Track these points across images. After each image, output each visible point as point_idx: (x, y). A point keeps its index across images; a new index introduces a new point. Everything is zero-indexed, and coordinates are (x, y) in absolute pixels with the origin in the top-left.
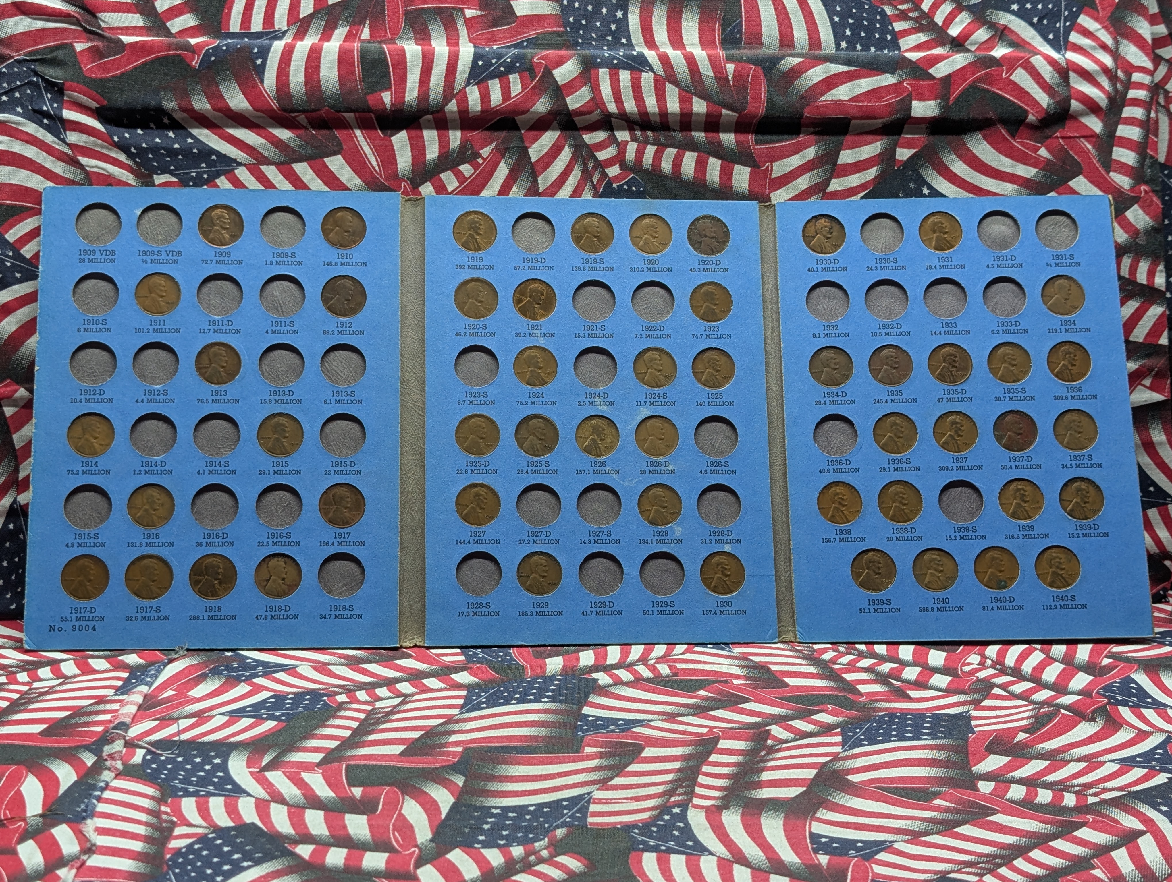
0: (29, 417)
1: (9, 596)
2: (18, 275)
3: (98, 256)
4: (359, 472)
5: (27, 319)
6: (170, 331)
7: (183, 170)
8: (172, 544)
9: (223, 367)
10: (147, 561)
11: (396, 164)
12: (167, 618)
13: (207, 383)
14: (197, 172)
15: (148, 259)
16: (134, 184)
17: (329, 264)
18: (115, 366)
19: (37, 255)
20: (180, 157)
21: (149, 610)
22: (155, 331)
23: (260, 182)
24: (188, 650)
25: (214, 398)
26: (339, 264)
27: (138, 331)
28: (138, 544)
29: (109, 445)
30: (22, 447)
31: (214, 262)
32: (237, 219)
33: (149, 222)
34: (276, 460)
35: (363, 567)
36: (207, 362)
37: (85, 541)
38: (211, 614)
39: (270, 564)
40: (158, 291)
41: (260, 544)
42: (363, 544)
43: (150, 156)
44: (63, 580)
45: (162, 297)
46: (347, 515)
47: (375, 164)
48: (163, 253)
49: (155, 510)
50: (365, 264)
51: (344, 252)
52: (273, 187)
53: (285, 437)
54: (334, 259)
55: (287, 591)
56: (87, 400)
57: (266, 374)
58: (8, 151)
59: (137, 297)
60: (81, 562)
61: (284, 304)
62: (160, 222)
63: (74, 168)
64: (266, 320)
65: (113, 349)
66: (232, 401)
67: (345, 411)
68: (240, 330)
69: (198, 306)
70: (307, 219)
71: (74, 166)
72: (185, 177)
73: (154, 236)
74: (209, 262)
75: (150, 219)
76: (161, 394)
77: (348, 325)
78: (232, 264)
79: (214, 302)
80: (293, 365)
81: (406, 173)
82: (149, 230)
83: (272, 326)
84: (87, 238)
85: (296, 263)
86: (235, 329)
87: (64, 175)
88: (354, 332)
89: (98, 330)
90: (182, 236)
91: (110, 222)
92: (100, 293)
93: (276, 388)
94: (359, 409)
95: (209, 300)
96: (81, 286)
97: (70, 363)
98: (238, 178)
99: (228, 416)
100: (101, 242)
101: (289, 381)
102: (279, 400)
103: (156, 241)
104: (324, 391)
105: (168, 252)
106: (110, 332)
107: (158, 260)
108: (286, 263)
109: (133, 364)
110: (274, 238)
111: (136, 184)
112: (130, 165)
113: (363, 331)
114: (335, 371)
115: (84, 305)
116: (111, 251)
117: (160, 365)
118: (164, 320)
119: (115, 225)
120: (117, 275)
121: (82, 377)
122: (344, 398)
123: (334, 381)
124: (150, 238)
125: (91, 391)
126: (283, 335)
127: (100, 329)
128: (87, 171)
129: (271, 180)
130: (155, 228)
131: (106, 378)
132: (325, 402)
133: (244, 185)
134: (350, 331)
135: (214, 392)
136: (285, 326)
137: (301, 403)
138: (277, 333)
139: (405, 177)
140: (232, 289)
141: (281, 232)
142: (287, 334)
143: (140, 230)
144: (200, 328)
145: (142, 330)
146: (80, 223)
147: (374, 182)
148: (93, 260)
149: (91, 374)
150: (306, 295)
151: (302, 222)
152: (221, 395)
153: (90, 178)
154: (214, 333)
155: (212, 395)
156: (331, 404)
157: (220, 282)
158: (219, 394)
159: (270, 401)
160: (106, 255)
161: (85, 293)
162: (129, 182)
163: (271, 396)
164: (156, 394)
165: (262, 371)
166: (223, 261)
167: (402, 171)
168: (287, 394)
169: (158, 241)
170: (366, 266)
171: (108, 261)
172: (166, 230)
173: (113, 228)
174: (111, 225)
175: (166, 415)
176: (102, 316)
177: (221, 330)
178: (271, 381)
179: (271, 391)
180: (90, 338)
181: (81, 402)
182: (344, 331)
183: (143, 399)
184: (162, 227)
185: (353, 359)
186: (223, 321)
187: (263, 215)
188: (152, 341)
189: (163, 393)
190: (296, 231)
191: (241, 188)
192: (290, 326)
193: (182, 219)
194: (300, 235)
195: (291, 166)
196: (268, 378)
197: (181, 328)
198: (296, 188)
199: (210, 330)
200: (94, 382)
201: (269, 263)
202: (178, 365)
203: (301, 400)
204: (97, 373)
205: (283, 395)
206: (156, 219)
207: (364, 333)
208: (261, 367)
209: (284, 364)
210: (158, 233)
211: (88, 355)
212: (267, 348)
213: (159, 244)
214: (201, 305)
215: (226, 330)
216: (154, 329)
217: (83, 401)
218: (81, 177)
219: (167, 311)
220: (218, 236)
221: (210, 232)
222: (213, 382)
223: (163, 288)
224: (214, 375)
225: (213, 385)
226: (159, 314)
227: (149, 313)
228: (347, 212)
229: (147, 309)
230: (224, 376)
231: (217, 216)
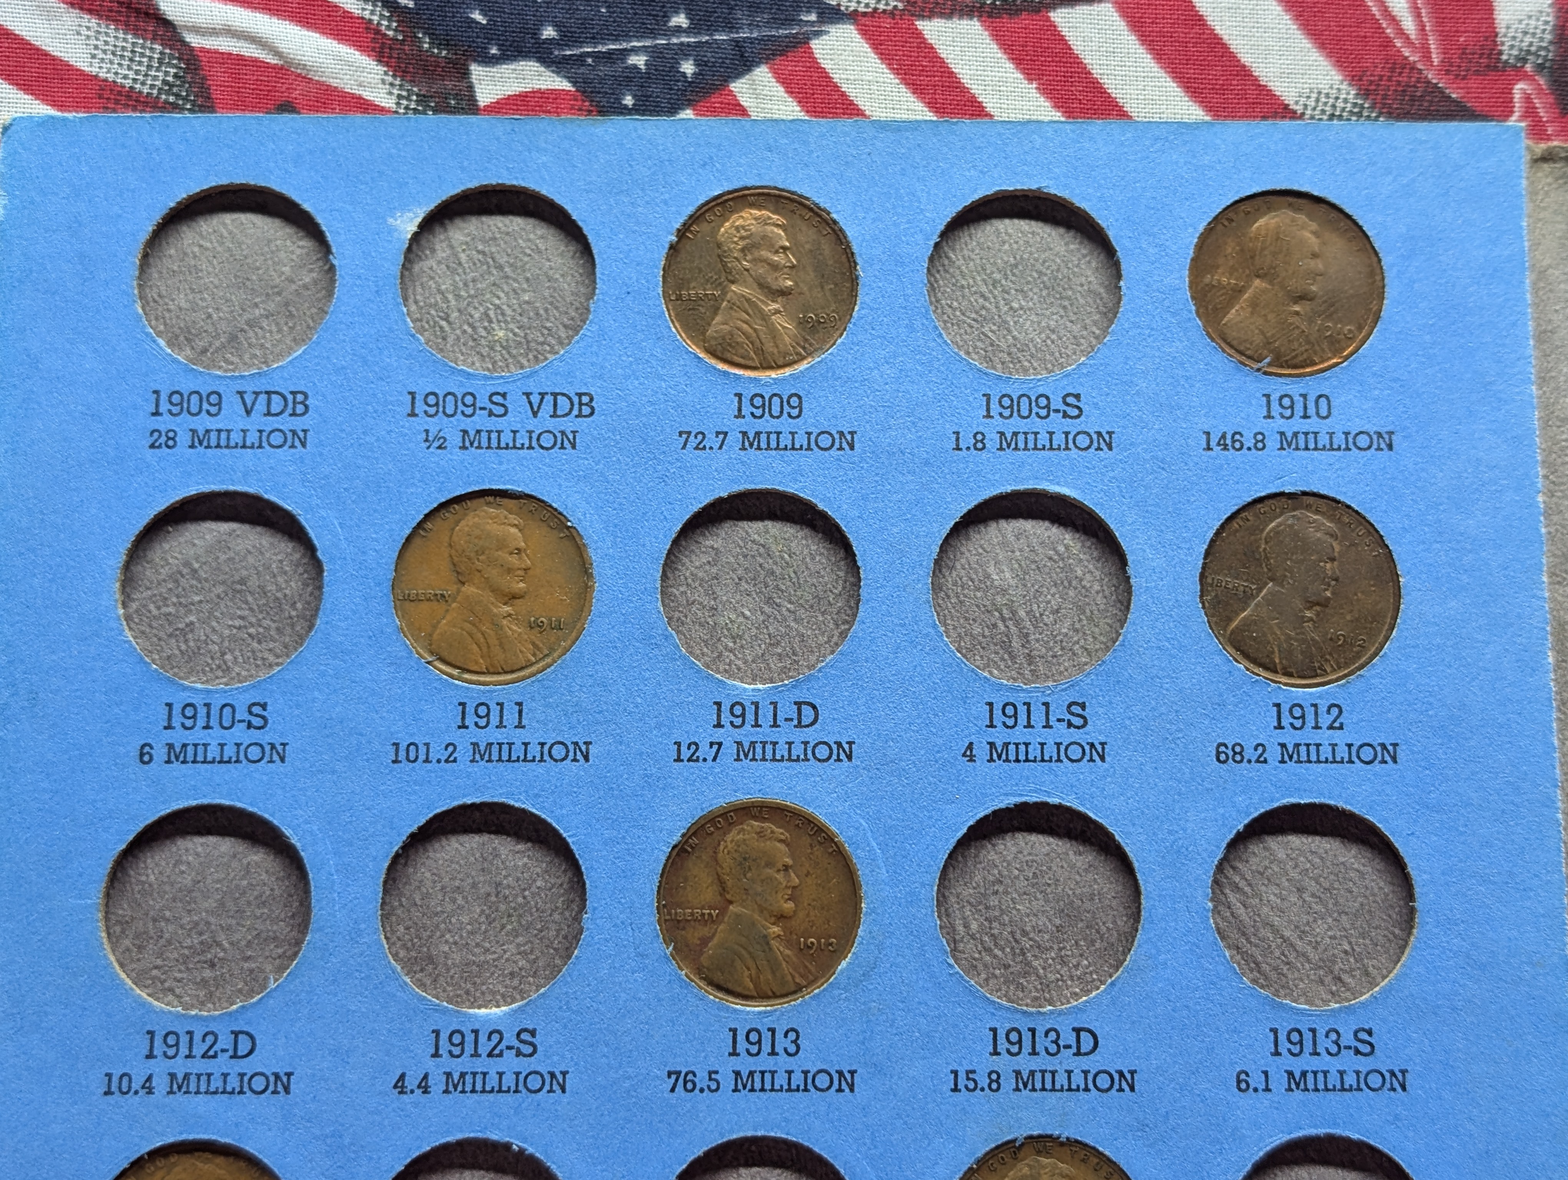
3: (232, 416)
6: (546, 752)
7: (594, 39)
9: (781, 918)
13: (713, 997)
14: (655, 53)
15: (452, 432)
16: (389, 102)
17: (1228, 442)
18: (302, 918)
22: (480, 753)
23: (918, 90)
25: (745, 1064)
26: (1273, 442)
27: (406, 754)
31: (734, 438)
32: (827, 248)
33: (454, 266)
36: (711, 896)
40: (493, 573)
45: (512, 597)
48: (517, 405)
50: (1385, 441)
51: (1294, 388)
52: (972, 107)
54: (1250, 418)
56: (178, 1084)
57: (969, 947)
59: (403, 598)
61: (1036, 621)
62: (500, 268)
63: (136, 35)
64: (964, 700)
65: (294, 840)
66: (822, 1081)
67: (1336, 1125)
68: (850, 743)
69: (667, 637)
70: (1127, 243)
71: (137, 31)
72: (604, 70)
73: (474, 328)
74: (712, 440)
75: (456, 255)
76: (509, 1048)
77: (1325, 720)
78: (809, 449)
79: (733, 616)
80: (1088, 905)
81: (1531, 44)
82: (453, 303)
83: (992, 726)
84: (187, 339)
85: (1087, 442)
86: (831, 740)
87: (94, 70)
88: (1354, 750)
89: (229, 751)
90: (595, 328)
91: (286, 269)
92: (243, 581)
93: (1018, 1016)
94: (1397, 1117)
95: (712, 608)
96: (159, 552)
97: (107, 905)
98: (825, 76)
99: (809, 1151)
100: (246, 357)
101: (1071, 978)
102: (1032, 1073)
103: (485, 351)
104: (1235, 1031)
105: (535, 399)
106: (282, 760)
107: (494, 436)
108: (1043, 439)
109: (383, 904)
110: (986, 330)
111: (398, 104)
112: (370, 21)
113: (1395, 745)
114: (1275, 931)
115: (170, 636)
116: (290, 397)
117: (503, 907)
118: (520, 704)
119: (307, 280)
120: (315, 501)
121: (156, 967)
122: (1324, 1062)
123: (1273, 975)
124: (458, 339)
125: (197, 1037)
126: (1039, 766)
127: (238, 745)
128: (192, 49)
129: (966, 81)
130: (479, 293)
131: (262, 971)
132: (1239, 1082)
133: (851, 103)
134: (1334, 746)
135: (741, 1038)
136: (1047, 726)
137: (1132, 1089)
138: (1012, 757)
139: (1525, 61)
140: (813, 559)
141: (1015, 305)
142: (1059, 760)
143: (416, 302)
144: (677, 736)
145: (422, 750)
146: (156, 275)
147: (1399, 83)
148: (213, 436)
149: (196, 953)
150: (1132, 581)
151: (1102, 256)
152: (773, 1053)
153: (204, 78)
154: (738, 759)
155: (734, 1053)
156: (1267, 1089)
157: (758, 525)
158: (766, 1047)
159: (995, 1081)
160: (269, 414)
161: (176, 581)
162: (367, 95)
163: (996, 1053)
164: (484, 1050)
165: (949, 931)
166: (773, 437)
167: (1514, 38)
168: (1068, 1047)
169: (492, 348)
170: (1390, 447)
171: (277, 439)
172: (528, 303)
173: (297, 293)
174: (292, 281)
175: (530, 1150)
176: (246, 690)
177: (769, 747)
178: (992, 982)
179: (994, 1030)
180: (194, 788)
181: (150, 1092)
182: (1308, 745)
183: (426, 1077)
184: (506, 288)
185: (1352, 874)
186: (775, 704)
187: (938, 232)
188: (469, 801)
189: (516, 1043)
190: (1082, 301)
191: (836, 115)
192: (1070, 725)
193: (595, 251)
194: (1097, 317)
195: (1048, 19)
196: (980, 967)
197: (592, 738)
198: (1070, 113)
199: (720, 744)
200: (211, 994)
201: (967, 440)
202: (582, 907)
203: (1132, 1073)
204: (224, 950)
205: (1053, 1048)
206: (483, 253)
207: (1401, 755)
208: (948, 915)
209: (1047, 901)
210: (491, 313)
211: (183, 868)
212: (971, 828)
213: (494, 363)
214: (678, 632)
215: (790, 744)
216: (475, 745)
217: (161, 1084)
218: (167, 73)
219: (532, 664)
220: (745, 326)
221: (716, 310)
222: (739, 990)
223: (514, 560)
224: (740, 957)
225: (738, 1006)
226: (495, 678)
227: (455, 672)
228: (1298, 210)
229: (445, 654)
230: (787, 959)
231: (742, 238)
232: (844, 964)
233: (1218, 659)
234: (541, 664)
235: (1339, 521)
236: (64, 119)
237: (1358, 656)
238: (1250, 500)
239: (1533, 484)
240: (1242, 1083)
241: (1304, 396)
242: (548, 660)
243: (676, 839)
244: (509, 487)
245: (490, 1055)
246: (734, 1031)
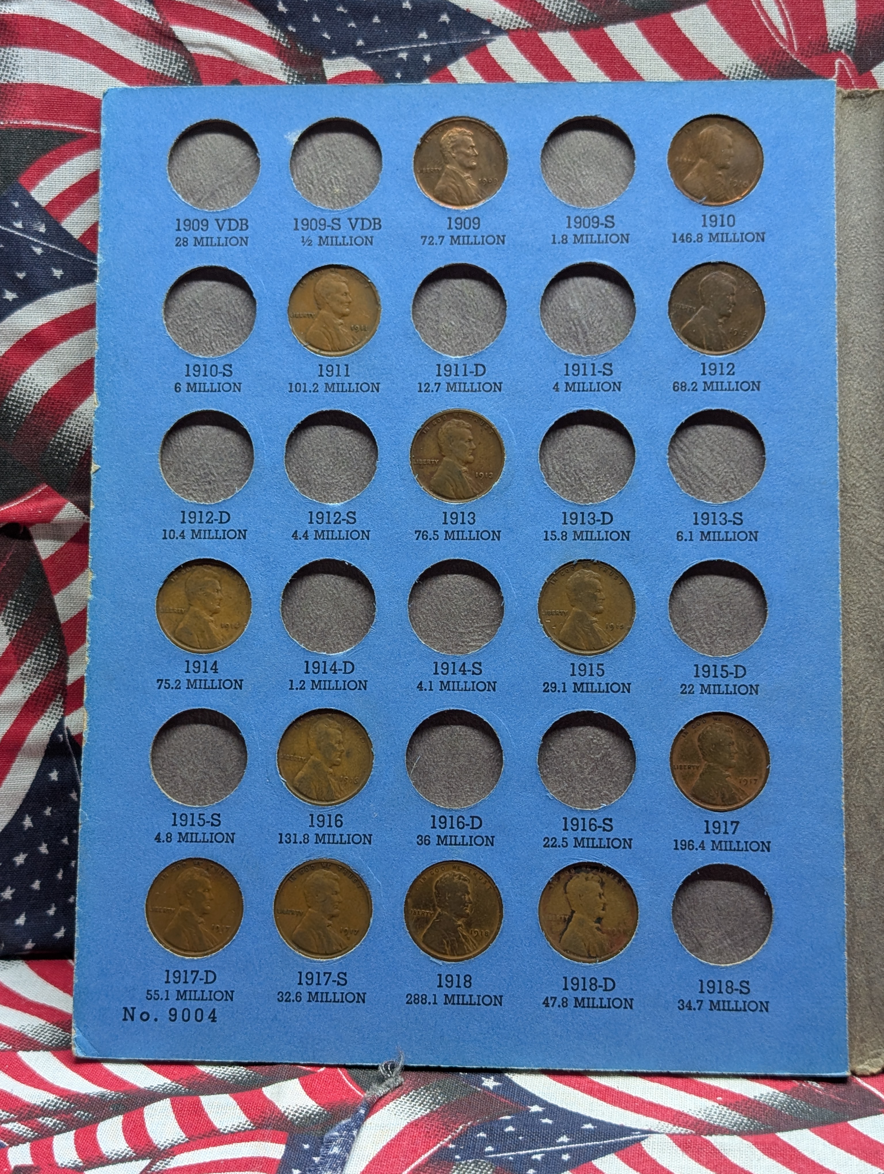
0: (82, 565)
1: (51, 912)
2: (58, 273)
3: (213, 231)
4: (754, 689)
5: (78, 364)
6: (359, 388)
7: (382, 45)
8: (368, 839)
9: (467, 463)
10: (317, 874)
11: (824, 22)
12: (361, 998)
13: (435, 498)
14: (411, 51)
15: (314, 237)
16: (284, 79)
17: (685, 238)
18: (250, 462)
19: (92, 232)
20: (376, 20)
21: (323, 979)
22: (329, 387)
23: (539, 67)
24: (406, 1069)
25: (450, 528)
26: (706, 238)
27: (295, 388)
28: (300, 838)
29: (239, 627)
30: (71, 620)
31: (448, 239)
32: (493, 145)
33: (315, 157)
34: (577, 661)
35: (767, 898)
36: (434, 453)
37: (194, 830)
38: (450, 992)
39: (571, 885)
40: (334, 304)
41: (550, 843)
42: (765, 846)
43: (316, 19)
44: (151, 911)
45: (343, 315)
46: (731, 781)
47: (778, 20)
48: (345, 225)
49: (333, 765)
50: (761, 237)
51: (718, 212)
52: (566, 76)
53: (597, 613)
54: (695, 226)
55: (607, 945)
56: (196, 534)
57: (554, 477)
58: (33, 18)
59: (293, 315)
60: (187, 873)
61: (590, 326)
62: (337, 158)
63: (164, 48)
64: (555, 363)
65: (245, 427)
66: (485, 535)
67: (723, 556)
68: (500, 383)
69: (415, 334)
70: (638, 142)
71: (164, 46)
72: (386, 60)
73: (325, 188)
74: (436, 240)
75: (316, 152)
76: (343, 520)
77: (726, 371)
78: (483, 243)
79: (446, 325)
80: (611, 458)
81: (845, 39)
82: (315, 176)
83: (567, 375)
84: (191, 195)
85: (616, 239)
86: (491, 382)
87: (145, 65)
88: (739, 384)
89: (216, 386)
90: (381, 187)
91: (237, 161)
92: (219, 309)
93: (576, 507)
94: (752, 553)
95: (437, 321)
96: (180, 295)
97: (161, 456)
98: (493, 61)
99: (480, 566)
100: (219, 203)
101: (602, 491)
102: (582, 532)
103: (330, 199)
104: (677, 513)
105: (353, 221)
106: (239, 390)
107: (334, 239)
108: (595, 238)
109: (286, 457)
110: (570, 185)
111: (288, 79)
112: (275, 39)
113: (759, 382)
114: (699, 469)
115: (187, 334)
116: (240, 222)
117: (340, 458)
118: (347, 365)
119: (246, 166)
120: (252, 270)
121: (185, 484)
122: (719, 527)
123: (697, 490)
124: (317, 193)
125: (204, 514)
126: (589, 393)
127: (219, 384)
128: (191, 54)
129: (562, 63)
130: (327, 171)
131: (232, 486)
132: (678, 536)
133: (507, 74)
134: (729, 383)
135: (448, 516)
136: (594, 374)
137: (628, 539)
138: (576, 389)
139: (841, 47)
140: (484, 297)
141: (584, 173)
142: (598, 390)
143: (297, 176)
144: (420, 380)
145: (303, 386)
146: (176, 164)
147: (777, 60)
148: (205, 240)
149: (202, 478)
150: (636, 306)
151: (627, 149)
152: (463, 523)
153: (197, 68)
154: (448, 391)
155: (445, 523)
156: (691, 540)
157: (459, 281)
158: (460, 520)
159: (565, 536)
160: (230, 229)
161: (189, 309)
162: (274, 75)
163: (565, 523)
164: (332, 521)
165: (546, 470)
166: (466, 238)
167: (836, 36)
168: (599, 521)
169: (333, 197)
170: (763, 240)
171: (234, 241)
172: (350, 175)
173: (242, 172)
174: (239, 166)
175: (353, 564)
176: (222, 358)
177: (462, 385)
178: (565, 493)
179: (565, 513)
180: (200, 403)
181: (183, 537)
182: (717, 383)
183: (306, 532)
184: (340, 168)
185: (737, 443)
186: (465, 365)
187: (546, 138)
188: (324, 409)
189: (347, 518)
190: (616, 171)
191: (499, 81)
192: (604, 374)
193: (382, 150)
194: (624, 179)
195: (603, 31)
196: (560, 486)
197: (380, 381)
198: (613, 78)
199: (439, 384)
200: (209, 496)
201: (559, 239)
202: (376, 458)
203: (628, 532)
204: (215, 476)
205: (592, 521)
206: (329, 151)
207: (761, 387)
208: (545, 463)
209: (592, 456)
210: (333, 181)
211: (196, 440)
212: (556, 422)
213: (334, 205)
214: (420, 332)
215: (472, 384)
216: (327, 384)
217: (188, 534)
218: (179, 66)
219: (352, 347)
220: (453, 185)
221: (439, 177)
222: (447, 495)
223: (344, 298)
224: (448, 481)
225: (447, 502)
226: (336, 353)
227: (317, 350)
228: (722, 124)
229: (312, 342)
230: (470, 481)
231: (452, 142)
232: (496, 483)
233: (676, 342)
234: (357, 347)
235: (736, 276)
236: (132, 89)
237: (744, 340)
238: (694, 266)
239: (832, 257)
240: (679, 536)
241: (722, 216)
242: (360, 345)
243: (419, 427)
244: (341, 263)
245: (335, 523)
246: (445, 513)
